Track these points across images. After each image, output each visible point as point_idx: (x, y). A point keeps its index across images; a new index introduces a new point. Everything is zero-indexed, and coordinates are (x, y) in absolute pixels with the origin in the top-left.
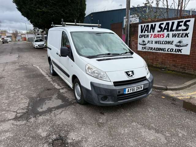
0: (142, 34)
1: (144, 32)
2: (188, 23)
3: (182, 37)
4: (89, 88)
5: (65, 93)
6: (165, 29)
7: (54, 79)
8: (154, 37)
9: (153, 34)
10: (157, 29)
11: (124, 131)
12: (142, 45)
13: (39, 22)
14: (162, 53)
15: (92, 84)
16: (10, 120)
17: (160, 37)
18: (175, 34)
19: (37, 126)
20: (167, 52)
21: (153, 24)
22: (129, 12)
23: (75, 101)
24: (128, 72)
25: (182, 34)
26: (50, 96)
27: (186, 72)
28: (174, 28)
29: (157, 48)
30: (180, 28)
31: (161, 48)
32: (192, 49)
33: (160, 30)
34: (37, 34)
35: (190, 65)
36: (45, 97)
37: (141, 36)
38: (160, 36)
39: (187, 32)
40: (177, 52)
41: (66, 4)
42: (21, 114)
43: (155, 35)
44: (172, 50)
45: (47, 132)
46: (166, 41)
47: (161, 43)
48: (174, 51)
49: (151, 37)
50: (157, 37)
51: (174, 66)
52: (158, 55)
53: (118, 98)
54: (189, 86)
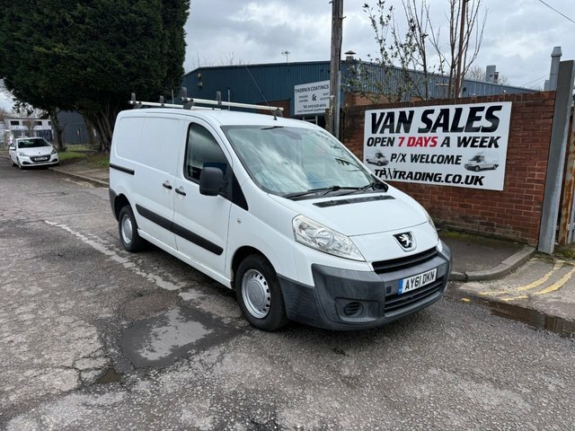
0: (374, 136)
1: (382, 132)
2: (495, 113)
3: (481, 146)
4: (309, 281)
5: (199, 303)
6: (438, 124)
7: (141, 261)
8: (409, 145)
9: (407, 136)
10: (417, 123)
11: (421, 390)
12: (377, 164)
13: (37, 87)
14: (432, 187)
15: (317, 271)
16: (69, 392)
17: (426, 145)
18: (465, 138)
19: (169, 403)
20: (444, 184)
21: (407, 110)
22: (340, 77)
23: (242, 323)
24: (401, 235)
25: (483, 138)
26: (158, 315)
27: (496, 233)
28: (463, 123)
29: (417, 173)
30: (476, 124)
31: (428, 174)
32: (508, 177)
33: (424, 126)
34: (9, 121)
35: (505, 217)
36: (144, 318)
37: (373, 142)
38: (426, 142)
39: (494, 134)
40: (471, 183)
41: (127, 39)
42: (97, 373)
43: (410, 138)
44: (457, 178)
45: (212, 417)
46: (443, 156)
47: (429, 160)
48: (463, 180)
49: (400, 145)
50: (418, 145)
51: (465, 218)
52: (421, 191)
53: (386, 306)
54: (514, 269)
